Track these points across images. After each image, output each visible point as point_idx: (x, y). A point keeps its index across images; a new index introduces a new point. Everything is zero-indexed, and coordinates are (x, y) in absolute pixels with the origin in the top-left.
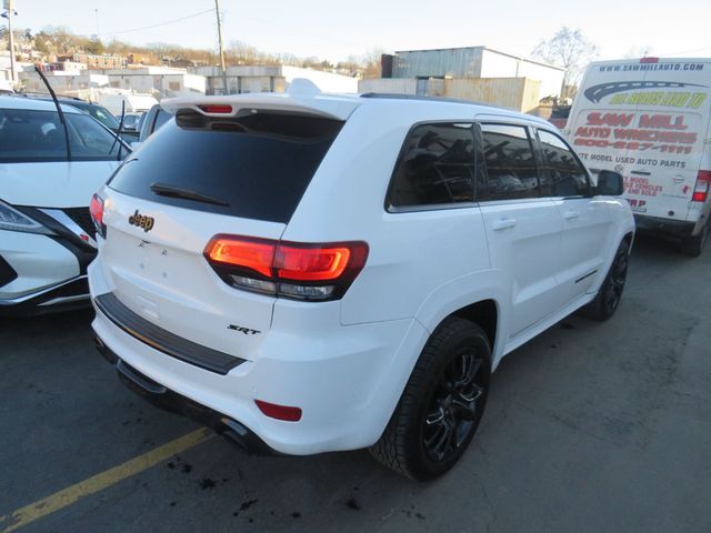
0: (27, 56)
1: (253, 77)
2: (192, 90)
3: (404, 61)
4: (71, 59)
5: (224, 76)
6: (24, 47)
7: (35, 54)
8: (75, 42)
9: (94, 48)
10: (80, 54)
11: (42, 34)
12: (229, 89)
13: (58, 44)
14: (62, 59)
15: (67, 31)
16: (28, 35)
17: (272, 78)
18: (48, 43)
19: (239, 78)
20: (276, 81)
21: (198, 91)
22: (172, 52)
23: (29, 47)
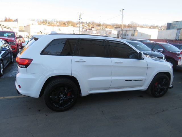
0: (85, 27)
1: (130, 31)
2: (114, 34)
3: (174, 24)
4: (94, 28)
5: (122, 31)
6: (85, 25)
7: (87, 27)
8: (95, 24)
9: (99, 25)
10: (96, 26)
11: (89, 23)
12: (123, 34)
13: (92, 25)
14: (92, 28)
15: (94, 22)
16: (87, 23)
17: (134, 31)
18: (90, 24)
19: (126, 31)
20: (135, 31)
21: (115, 34)
22: (116, 25)
23: (86, 25)
